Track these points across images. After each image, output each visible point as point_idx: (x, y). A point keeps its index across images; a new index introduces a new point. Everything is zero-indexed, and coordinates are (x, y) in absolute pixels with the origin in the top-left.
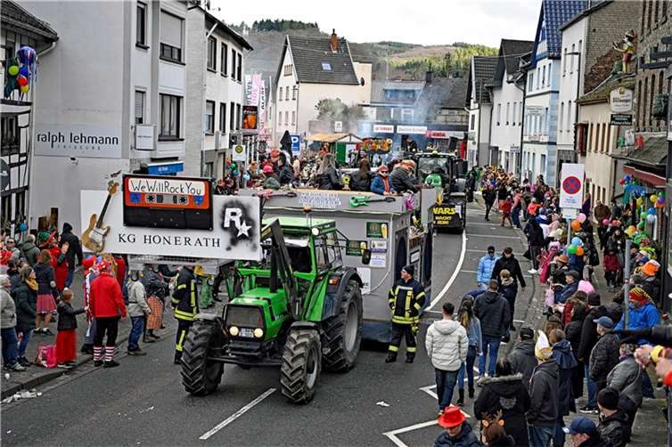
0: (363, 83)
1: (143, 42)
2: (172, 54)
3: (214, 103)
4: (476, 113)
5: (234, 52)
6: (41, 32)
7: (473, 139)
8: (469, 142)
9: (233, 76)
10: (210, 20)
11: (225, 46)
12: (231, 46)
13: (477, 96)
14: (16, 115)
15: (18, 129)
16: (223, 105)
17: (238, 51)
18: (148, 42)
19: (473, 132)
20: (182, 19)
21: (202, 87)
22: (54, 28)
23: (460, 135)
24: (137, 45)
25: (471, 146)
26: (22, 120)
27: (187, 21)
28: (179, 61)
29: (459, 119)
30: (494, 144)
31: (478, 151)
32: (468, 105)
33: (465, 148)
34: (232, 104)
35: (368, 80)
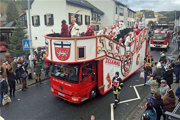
0: (156, 18)
1: (117, 13)
2: (121, 14)
3: (129, 22)
4: (176, 21)
5: (133, 14)
6: (102, 13)
7: (175, 25)
8: (175, 26)
9: (133, 17)
10: (128, 9)
11: (131, 13)
12: (132, 13)
13: (176, 18)
14: (99, 25)
15: (99, 27)
16: (131, 22)
17: (134, 14)
18: (118, 13)
19: (175, 24)
20: (123, 9)
21: (127, 19)
22: (104, 12)
23: (173, 25)
24: (116, 13)
25: (175, 27)
26: (100, 26)
27: (124, 9)
28: (123, 16)
29: (173, 22)
30: (179, 26)
31: (176, 27)
32: (175, 20)
33: (174, 27)
34: (133, 22)
35: (157, 17)
